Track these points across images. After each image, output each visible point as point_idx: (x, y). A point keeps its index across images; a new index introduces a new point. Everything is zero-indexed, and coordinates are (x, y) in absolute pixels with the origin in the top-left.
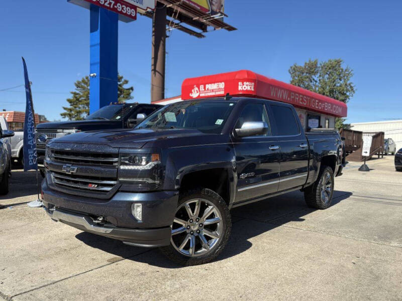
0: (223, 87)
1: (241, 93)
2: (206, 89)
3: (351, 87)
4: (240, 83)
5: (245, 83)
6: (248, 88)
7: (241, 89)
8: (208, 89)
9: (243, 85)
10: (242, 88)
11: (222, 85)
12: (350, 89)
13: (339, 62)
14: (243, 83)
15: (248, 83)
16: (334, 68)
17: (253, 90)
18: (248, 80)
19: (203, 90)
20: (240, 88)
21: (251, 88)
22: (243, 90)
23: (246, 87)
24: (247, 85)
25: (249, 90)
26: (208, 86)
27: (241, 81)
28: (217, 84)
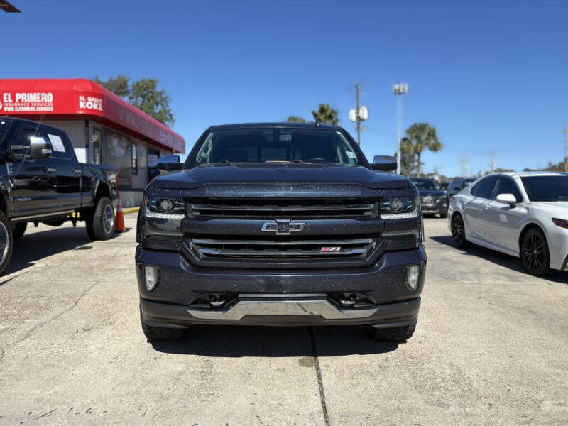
0: (51, 100)
1: (81, 112)
2: (17, 101)
3: (170, 115)
4: (82, 98)
5: (89, 98)
6: (95, 107)
7: (84, 107)
8: (20, 101)
9: (87, 101)
10: (85, 105)
11: (48, 98)
12: (169, 117)
13: (153, 82)
14: (86, 98)
15: (93, 99)
16: (147, 91)
17: (101, 109)
18: (94, 95)
19: (10, 101)
20: (82, 105)
21: (98, 106)
22: (87, 109)
23: (91, 103)
24: (93, 102)
25: (96, 110)
26: (18, 96)
27: (82, 95)
28: (39, 94)
